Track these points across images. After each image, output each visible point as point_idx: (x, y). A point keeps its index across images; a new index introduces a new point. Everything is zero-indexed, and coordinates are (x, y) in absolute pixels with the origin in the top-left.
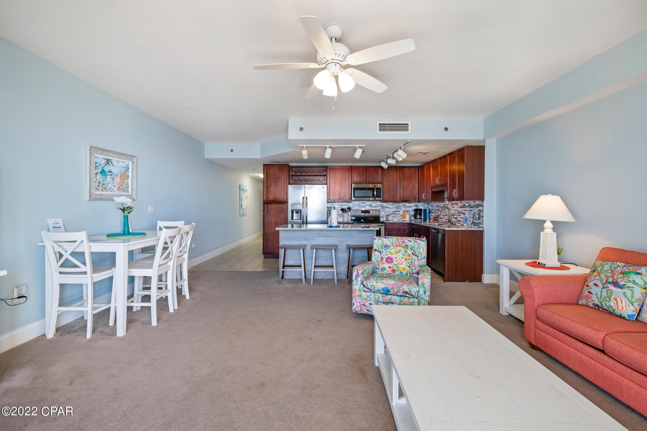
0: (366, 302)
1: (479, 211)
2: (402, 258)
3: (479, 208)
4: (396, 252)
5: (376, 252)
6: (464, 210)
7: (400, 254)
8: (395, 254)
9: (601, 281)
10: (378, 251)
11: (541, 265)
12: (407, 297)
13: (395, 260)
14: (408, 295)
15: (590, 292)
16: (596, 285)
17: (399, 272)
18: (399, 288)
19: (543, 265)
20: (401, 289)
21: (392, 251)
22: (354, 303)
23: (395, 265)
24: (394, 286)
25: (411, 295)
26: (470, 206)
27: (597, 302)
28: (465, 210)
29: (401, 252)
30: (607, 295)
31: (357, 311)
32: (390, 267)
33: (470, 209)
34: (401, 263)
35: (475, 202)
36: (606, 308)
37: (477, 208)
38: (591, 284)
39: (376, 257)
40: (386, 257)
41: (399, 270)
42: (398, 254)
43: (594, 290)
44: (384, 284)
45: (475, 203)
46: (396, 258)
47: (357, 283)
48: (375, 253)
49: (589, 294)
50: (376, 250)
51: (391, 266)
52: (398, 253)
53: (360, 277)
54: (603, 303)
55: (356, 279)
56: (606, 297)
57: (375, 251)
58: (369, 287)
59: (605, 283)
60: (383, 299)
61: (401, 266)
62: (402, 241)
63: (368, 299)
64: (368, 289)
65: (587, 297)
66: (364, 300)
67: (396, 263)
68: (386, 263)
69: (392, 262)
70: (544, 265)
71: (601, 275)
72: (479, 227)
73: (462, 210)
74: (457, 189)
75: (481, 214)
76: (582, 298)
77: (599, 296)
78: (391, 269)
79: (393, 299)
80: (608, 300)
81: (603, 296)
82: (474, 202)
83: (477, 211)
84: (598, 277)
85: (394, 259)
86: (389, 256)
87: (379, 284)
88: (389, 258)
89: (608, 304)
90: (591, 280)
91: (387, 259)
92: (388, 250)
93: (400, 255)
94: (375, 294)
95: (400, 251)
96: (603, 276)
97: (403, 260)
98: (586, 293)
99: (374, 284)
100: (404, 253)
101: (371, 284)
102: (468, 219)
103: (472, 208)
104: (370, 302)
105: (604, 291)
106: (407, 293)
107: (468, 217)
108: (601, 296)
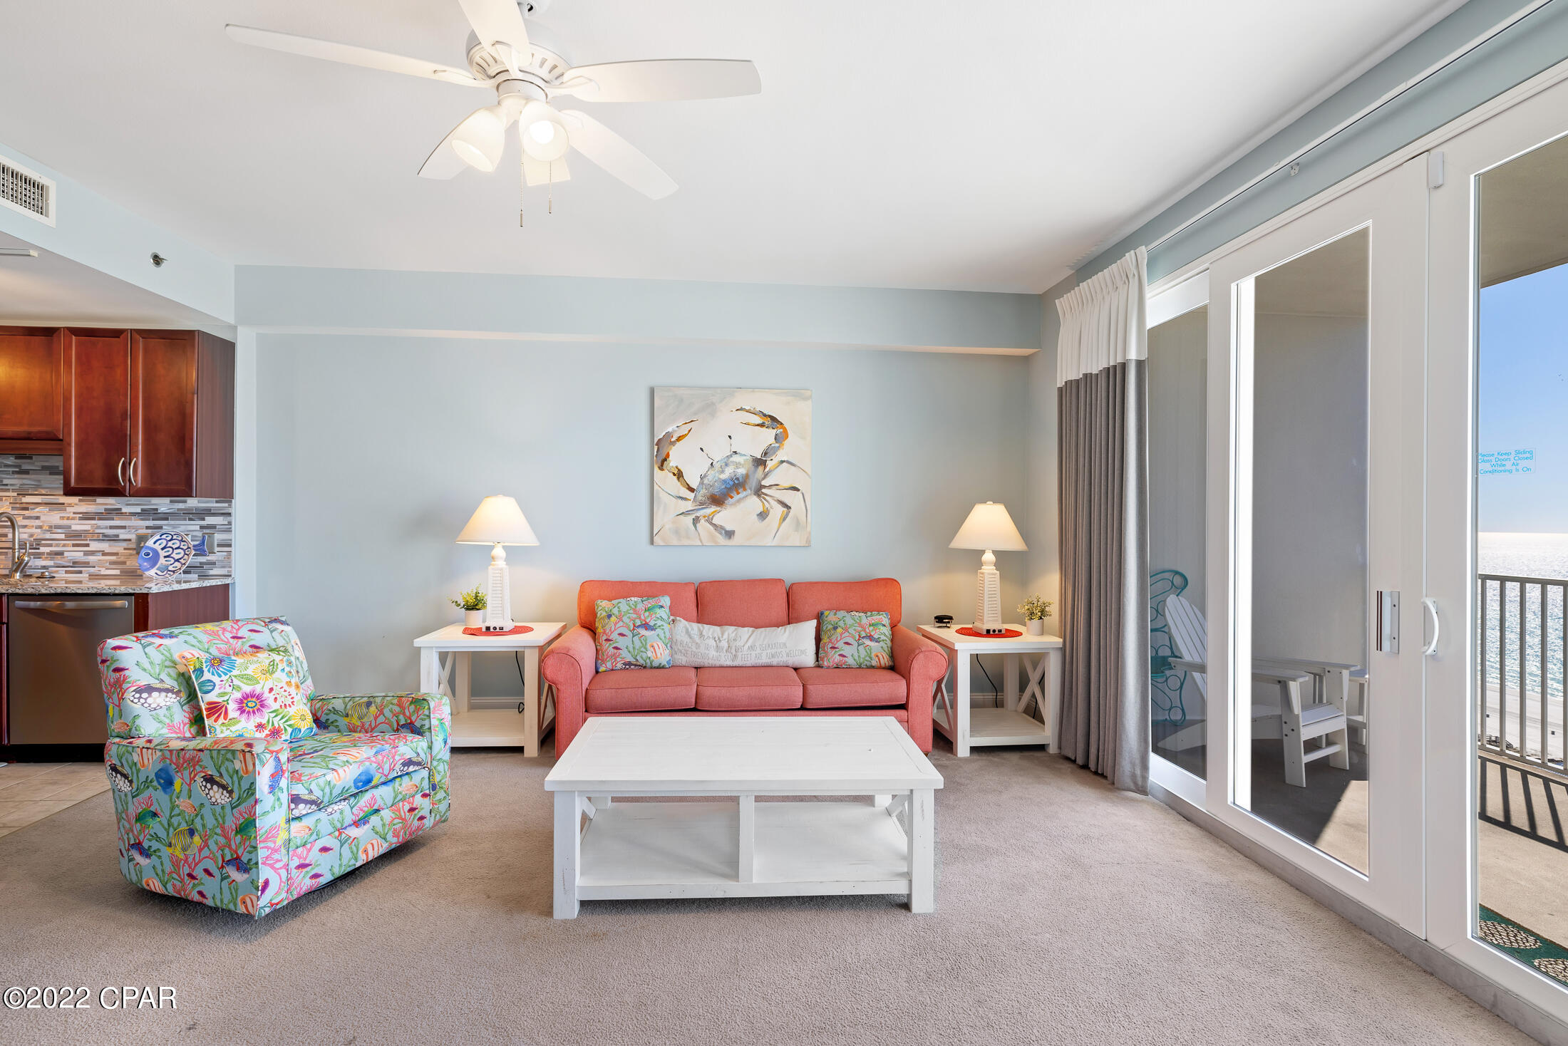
0: (309, 850)
1: (202, 527)
2: (289, 683)
3: (204, 519)
4: (264, 672)
5: (155, 694)
6: (111, 527)
7: (278, 674)
8: (267, 679)
9: (628, 627)
10: (159, 690)
11: (492, 630)
12: (407, 774)
13: (272, 696)
14: (411, 768)
15: (616, 648)
16: (621, 635)
17: (290, 730)
18: (393, 757)
19: (498, 630)
20: (397, 758)
21: (249, 672)
22: (266, 883)
23: (274, 714)
24: (380, 757)
25: (419, 764)
26: (145, 514)
27: (630, 659)
28: (124, 527)
29: (280, 667)
30: (641, 645)
31: (277, 904)
32: (260, 727)
33: (151, 523)
34: (288, 701)
35: (185, 502)
36: (641, 662)
37: (190, 519)
38: (614, 636)
39: (161, 712)
40: (238, 695)
41: (290, 726)
42: (274, 675)
43: (621, 642)
44: (354, 766)
45: (181, 506)
46: (271, 690)
47: (279, 799)
48: (150, 700)
49: (616, 651)
50: (149, 689)
51: (264, 721)
52: (273, 672)
53: (286, 775)
54: (638, 658)
55: (272, 788)
56: (640, 648)
57: (145, 695)
58: (317, 794)
59: (634, 629)
60: (353, 813)
61: (291, 711)
62: (229, 635)
63: (314, 837)
64: (312, 802)
65: (615, 657)
66: (300, 850)
67: (275, 706)
68: (245, 716)
69: (262, 706)
70: (501, 629)
71: (623, 618)
72: (203, 577)
73: (99, 527)
74: (139, 460)
75: (218, 537)
76: (604, 661)
77: (631, 649)
78: (267, 732)
79: (378, 798)
80: (644, 650)
81: (637, 647)
82: (171, 502)
83: (198, 528)
84: (621, 624)
85: (266, 694)
86: (247, 689)
87: (341, 771)
88: (247, 697)
89: (644, 655)
90: (610, 630)
91: (241, 702)
92: (235, 672)
93: (280, 677)
94: (329, 810)
95: (272, 663)
96: (625, 619)
97: (293, 690)
98: (611, 651)
99: (329, 777)
100: (287, 669)
101: (322, 781)
102: (162, 554)
103: (167, 519)
104: (319, 844)
105: (636, 638)
106: (409, 763)
107: (158, 547)
108: (634, 648)
